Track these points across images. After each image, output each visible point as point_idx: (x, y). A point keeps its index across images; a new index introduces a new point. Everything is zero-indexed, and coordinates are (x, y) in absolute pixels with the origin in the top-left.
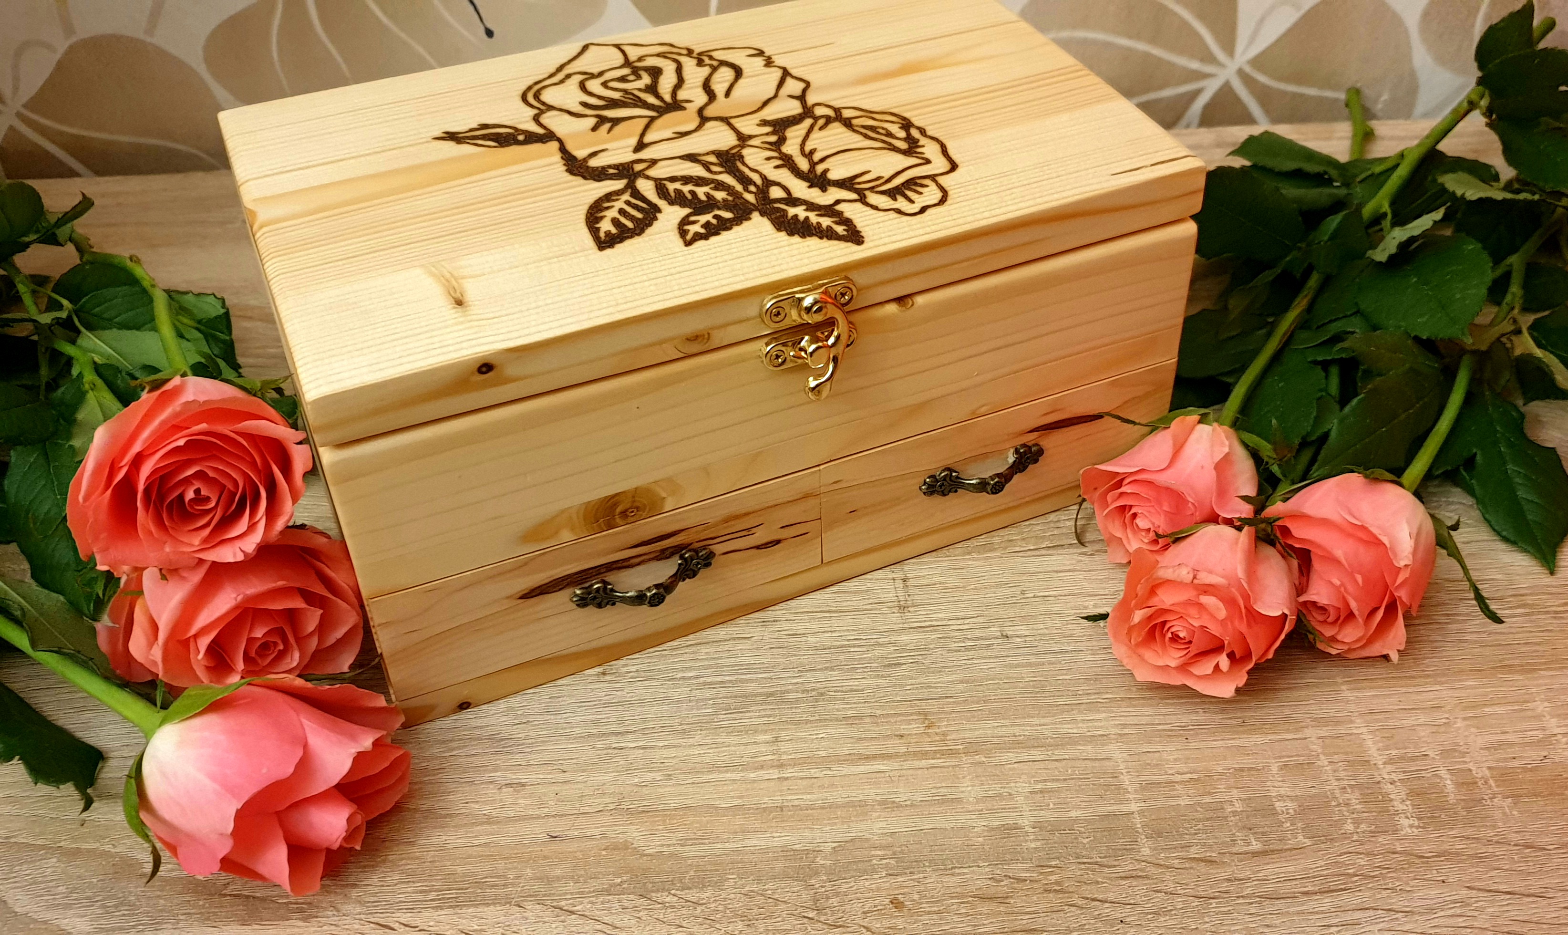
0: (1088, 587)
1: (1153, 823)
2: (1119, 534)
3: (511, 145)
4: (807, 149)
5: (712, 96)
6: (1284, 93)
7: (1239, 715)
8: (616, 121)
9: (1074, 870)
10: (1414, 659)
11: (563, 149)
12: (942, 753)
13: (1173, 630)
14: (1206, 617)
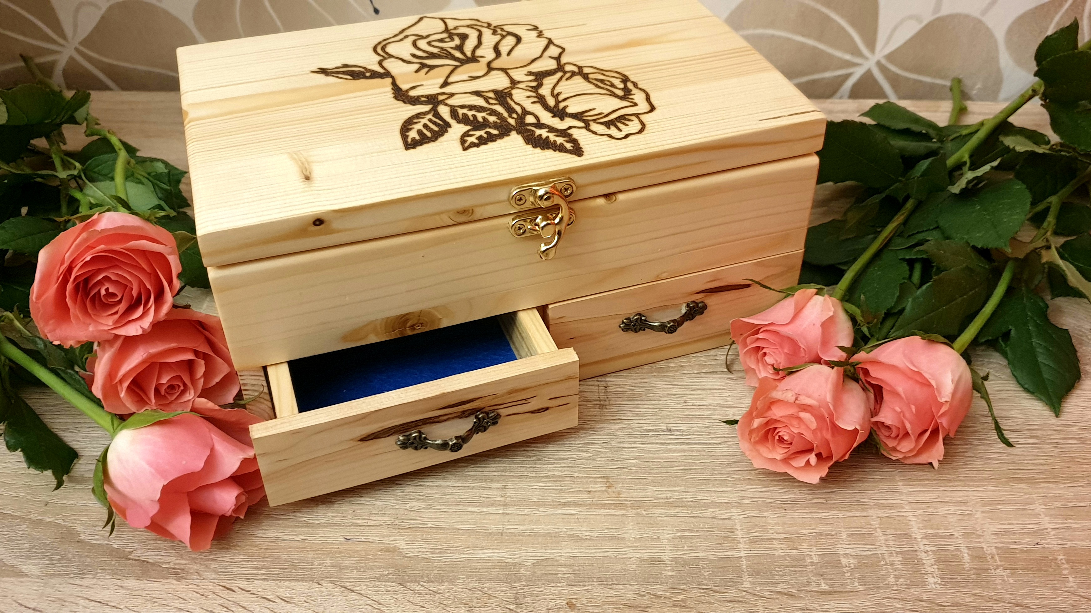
0: (731, 401)
1: (755, 566)
2: (753, 366)
3: (360, 79)
4: (556, 92)
5: (498, 53)
6: (907, 79)
7: (824, 496)
8: (432, 67)
9: (695, 593)
10: (952, 468)
11: (394, 84)
12: (616, 506)
13: (780, 434)
14: (803, 427)
